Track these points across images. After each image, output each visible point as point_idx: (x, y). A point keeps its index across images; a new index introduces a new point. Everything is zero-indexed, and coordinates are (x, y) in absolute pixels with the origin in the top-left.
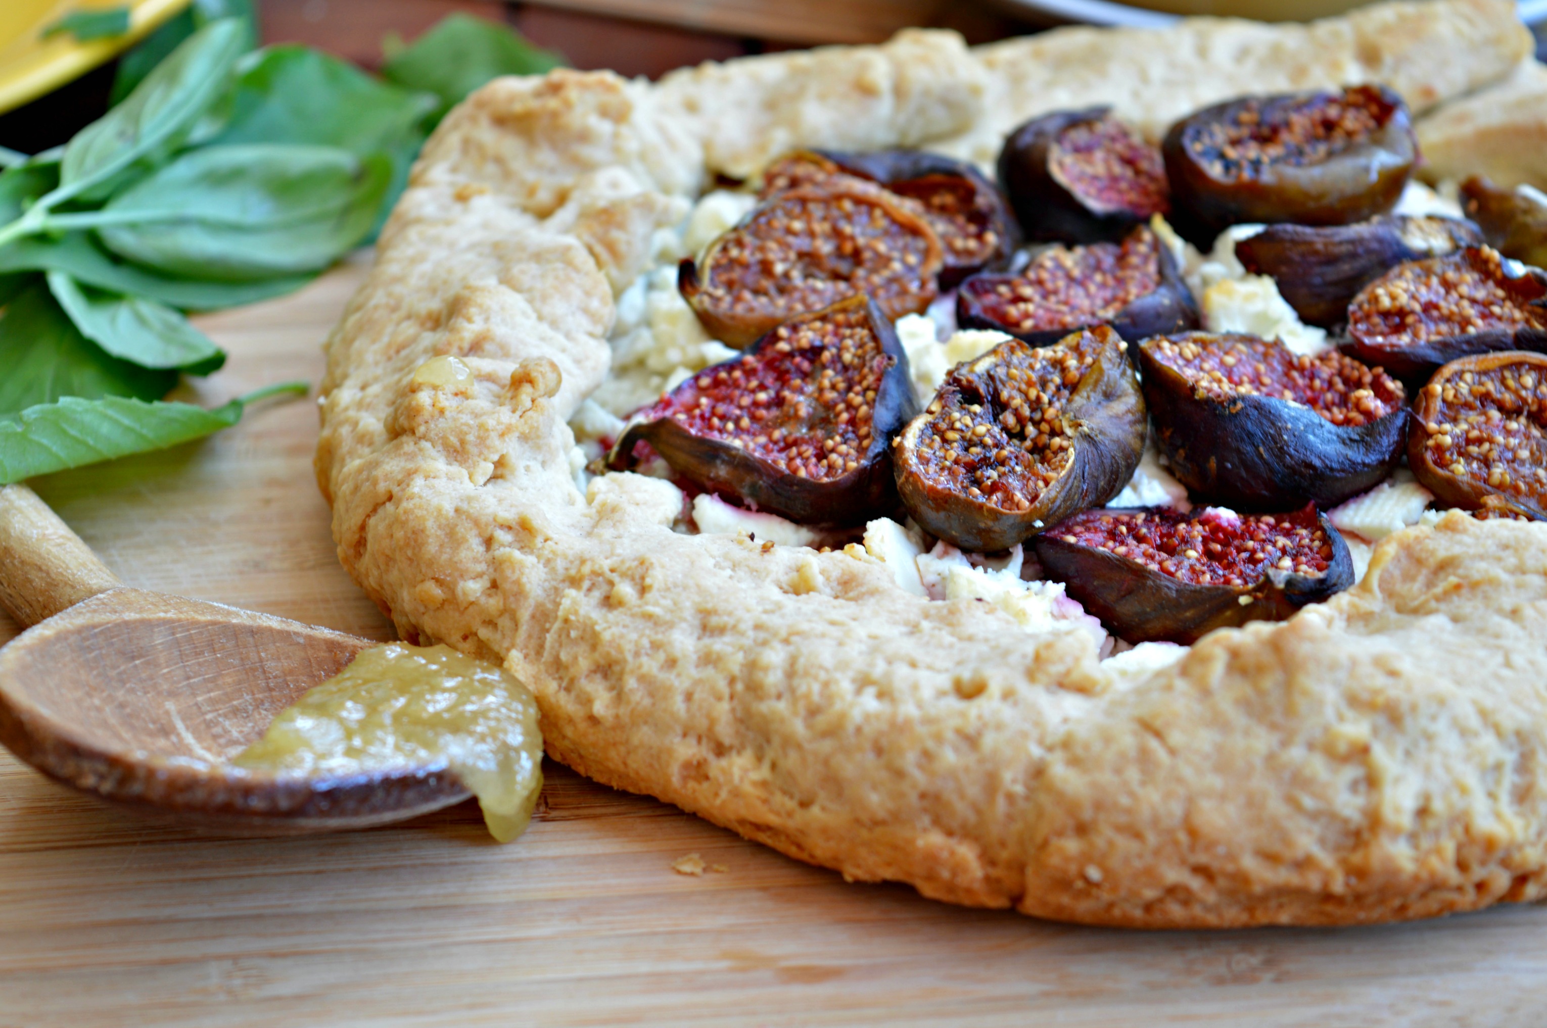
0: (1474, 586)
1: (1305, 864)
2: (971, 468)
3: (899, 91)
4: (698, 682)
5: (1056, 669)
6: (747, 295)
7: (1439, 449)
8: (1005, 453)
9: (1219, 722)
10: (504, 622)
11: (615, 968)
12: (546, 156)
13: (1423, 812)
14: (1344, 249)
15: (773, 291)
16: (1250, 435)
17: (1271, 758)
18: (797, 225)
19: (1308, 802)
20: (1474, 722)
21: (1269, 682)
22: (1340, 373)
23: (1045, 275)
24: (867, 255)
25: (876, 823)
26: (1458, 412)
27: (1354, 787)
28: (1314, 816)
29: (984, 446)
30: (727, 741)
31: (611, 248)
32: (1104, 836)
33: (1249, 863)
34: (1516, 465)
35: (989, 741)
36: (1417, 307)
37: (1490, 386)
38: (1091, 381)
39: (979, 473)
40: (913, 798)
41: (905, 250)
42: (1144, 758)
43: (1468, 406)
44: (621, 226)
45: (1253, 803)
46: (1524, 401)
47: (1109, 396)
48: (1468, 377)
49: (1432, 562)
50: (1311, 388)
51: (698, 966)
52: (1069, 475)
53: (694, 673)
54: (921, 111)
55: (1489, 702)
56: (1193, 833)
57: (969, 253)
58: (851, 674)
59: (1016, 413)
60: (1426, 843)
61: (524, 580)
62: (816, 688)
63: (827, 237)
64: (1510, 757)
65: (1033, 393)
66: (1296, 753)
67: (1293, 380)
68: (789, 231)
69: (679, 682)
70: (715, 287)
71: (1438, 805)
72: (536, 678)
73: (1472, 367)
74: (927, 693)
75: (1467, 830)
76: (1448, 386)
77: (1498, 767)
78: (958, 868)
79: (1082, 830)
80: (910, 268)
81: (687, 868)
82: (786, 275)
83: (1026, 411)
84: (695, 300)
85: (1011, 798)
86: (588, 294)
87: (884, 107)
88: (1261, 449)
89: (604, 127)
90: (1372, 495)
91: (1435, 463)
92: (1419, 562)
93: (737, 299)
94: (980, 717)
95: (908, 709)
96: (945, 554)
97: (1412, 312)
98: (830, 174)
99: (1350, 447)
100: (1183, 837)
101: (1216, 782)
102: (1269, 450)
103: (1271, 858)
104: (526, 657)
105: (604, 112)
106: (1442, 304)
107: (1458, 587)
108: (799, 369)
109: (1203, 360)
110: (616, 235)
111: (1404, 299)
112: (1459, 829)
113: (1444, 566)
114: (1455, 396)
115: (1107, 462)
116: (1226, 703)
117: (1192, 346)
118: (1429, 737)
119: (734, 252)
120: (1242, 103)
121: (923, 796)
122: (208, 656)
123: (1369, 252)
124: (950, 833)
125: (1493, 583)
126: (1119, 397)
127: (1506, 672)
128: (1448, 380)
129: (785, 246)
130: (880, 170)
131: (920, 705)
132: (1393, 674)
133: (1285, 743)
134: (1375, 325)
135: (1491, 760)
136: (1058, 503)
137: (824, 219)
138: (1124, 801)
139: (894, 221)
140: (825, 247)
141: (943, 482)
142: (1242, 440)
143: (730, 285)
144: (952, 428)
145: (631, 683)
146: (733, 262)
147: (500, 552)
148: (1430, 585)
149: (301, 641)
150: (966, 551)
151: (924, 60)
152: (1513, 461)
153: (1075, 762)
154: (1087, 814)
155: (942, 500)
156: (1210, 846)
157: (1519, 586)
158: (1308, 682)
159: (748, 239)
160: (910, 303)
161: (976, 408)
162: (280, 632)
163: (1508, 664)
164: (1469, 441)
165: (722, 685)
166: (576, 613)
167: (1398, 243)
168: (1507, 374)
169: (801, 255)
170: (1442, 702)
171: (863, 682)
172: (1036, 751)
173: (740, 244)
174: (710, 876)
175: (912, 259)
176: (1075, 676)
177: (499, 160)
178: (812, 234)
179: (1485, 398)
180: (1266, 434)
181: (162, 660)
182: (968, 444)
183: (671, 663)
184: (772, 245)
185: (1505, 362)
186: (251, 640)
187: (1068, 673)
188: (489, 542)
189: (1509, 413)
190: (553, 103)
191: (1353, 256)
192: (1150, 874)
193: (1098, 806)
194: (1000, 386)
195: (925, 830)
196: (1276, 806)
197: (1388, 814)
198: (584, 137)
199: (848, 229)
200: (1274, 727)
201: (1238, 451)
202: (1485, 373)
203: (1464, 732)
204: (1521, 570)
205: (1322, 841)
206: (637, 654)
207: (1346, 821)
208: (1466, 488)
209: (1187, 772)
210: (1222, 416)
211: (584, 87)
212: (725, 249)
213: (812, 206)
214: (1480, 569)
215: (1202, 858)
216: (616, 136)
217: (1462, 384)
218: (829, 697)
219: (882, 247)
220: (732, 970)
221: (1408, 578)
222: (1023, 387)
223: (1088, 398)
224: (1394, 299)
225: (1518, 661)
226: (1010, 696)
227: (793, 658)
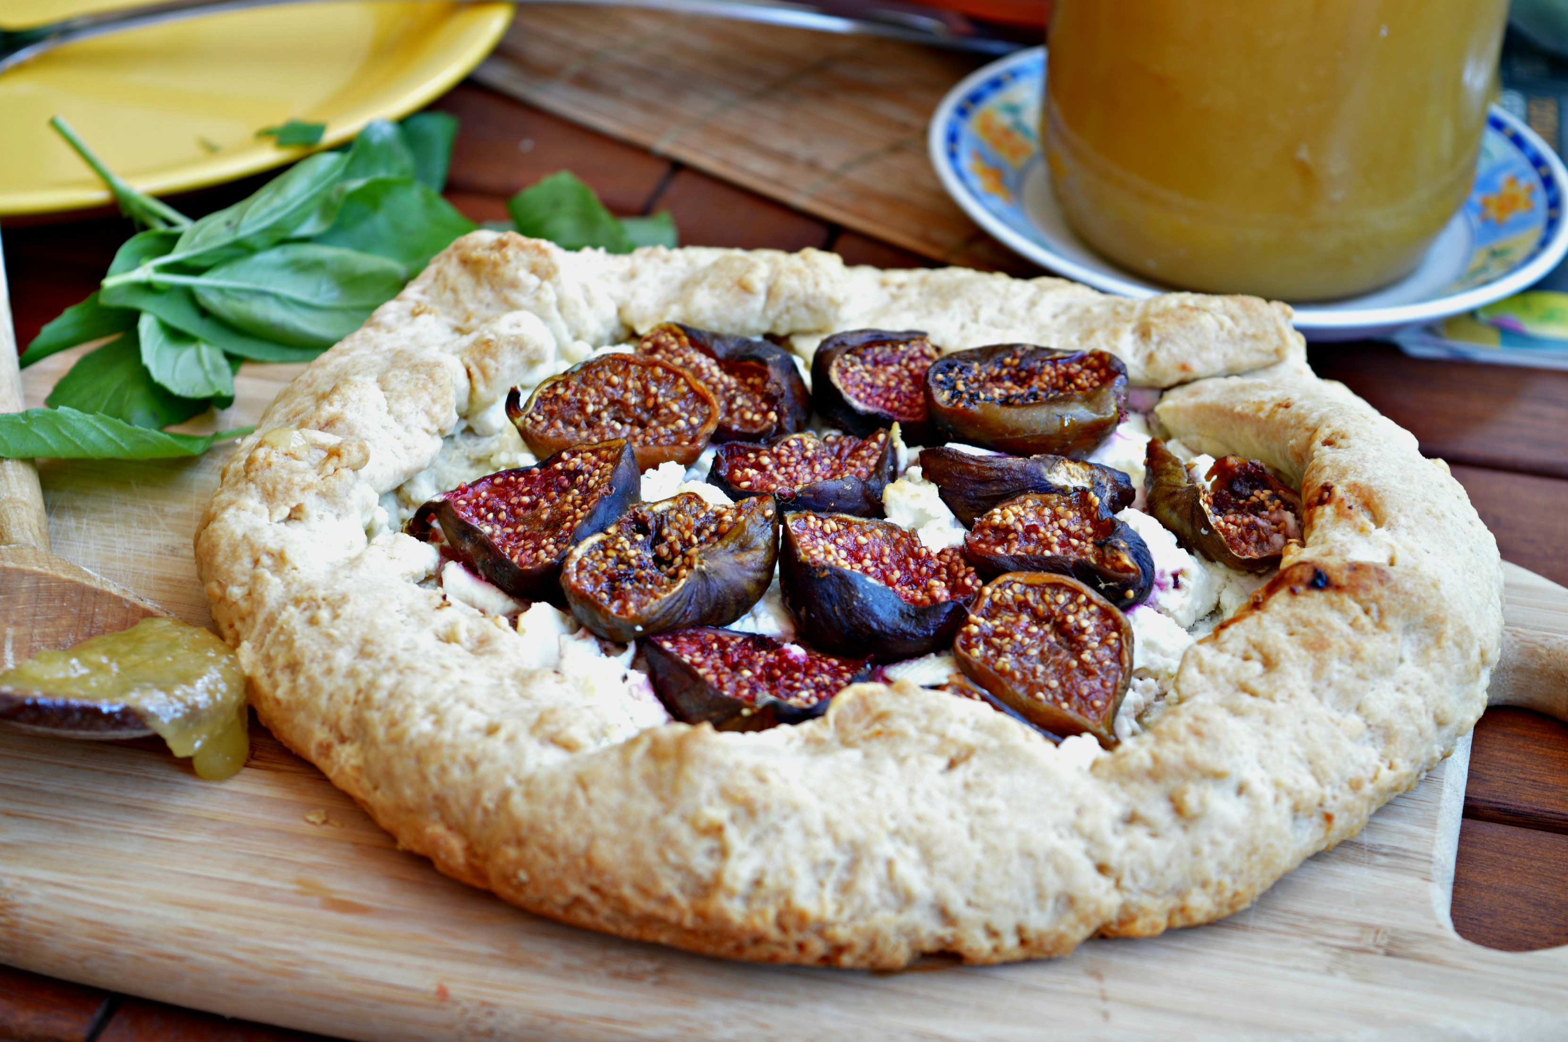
0: (891, 734)
1: (668, 901)
2: (612, 579)
3: (771, 293)
4: (340, 688)
5: (550, 728)
6: (559, 424)
7: (968, 636)
8: (643, 573)
9: (627, 788)
10: (249, 620)
11: (221, 873)
12: (486, 294)
13: (758, 883)
14: (993, 473)
15: (583, 425)
16: (830, 596)
17: (654, 821)
18: (615, 379)
19: (672, 857)
20: (818, 827)
21: (667, 767)
22: (948, 567)
23: (784, 451)
24: (664, 411)
25: (410, 811)
26: (999, 612)
27: (711, 853)
28: (678, 868)
29: (630, 565)
30: (346, 733)
31: (483, 371)
32: (533, 850)
33: (627, 891)
34: (1022, 659)
35: (484, 768)
36: (1020, 528)
37: (1030, 597)
38: (734, 534)
39: (617, 584)
40: (429, 798)
41: (691, 413)
42: (570, 803)
43: (1008, 607)
44: (494, 356)
45: (635, 849)
46: (1053, 612)
47: (744, 547)
48: (1017, 587)
49: (875, 711)
50: (918, 571)
51: (276, 884)
52: (671, 598)
53: (340, 681)
54: (788, 310)
55: (835, 815)
56: (590, 861)
57: (753, 423)
58: (427, 703)
59: (671, 546)
60: (756, 905)
61: (266, 593)
62: (400, 708)
63: (638, 393)
64: (841, 859)
65: (687, 534)
66: (672, 821)
67: (908, 564)
68: (609, 383)
69: (328, 685)
70: (539, 414)
71: (769, 881)
72: (254, 665)
73: (1021, 580)
74: (464, 727)
75: (788, 903)
76: (998, 590)
77: (830, 864)
78: (450, 853)
79: (520, 843)
80: (692, 427)
81: (311, 818)
82: (597, 414)
83: (678, 546)
84: (519, 421)
85: (486, 811)
86: (434, 401)
87: (758, 302)
88: (836, 608)
89: (533, 281)
90: (922, 659)
91: (963, 646)
92: (867, 710)
93: (552, 425)
94: (484, 751)
95: (447, 736)
96: (584, 637)
97: (1015, 531)
98: (681, 346)
99: (906, 622)
100: (582, 863)
101: (612, 828)
102: (842, 609)
103: (645, 892)
104: (254, 647)
105: (534, 271)
106: (1042, 529)
107: (879, 733)
108: (560, 484)
109: (840, 536)
110: (489, 361)
111: (1011, 520)
112: (781, 901)
113: (882, 717)
114: (1000, 599)
115: (713, 594)
116: (635, 775)
117: (833, 524)
118: (778, 831)
119: (560, 391)
120: (1010, 349)
121: (436, 797)
122: (57, 603)
123: (1014, 480)
124: (450, 828)
125: (903, 735)
126: (751, 549)
127: (865, 800)
128: (1000, 586)
129: (600, 392)
130: (721, 352)
131: (455, 734)
132: (762, 780)
133: (666, 812)
134: (986, 536)
135: (821, 857)
136: (657, 616)
137: (639, 378)
138: (548, 828)
139: (691, 390)
140: (633, 400)
141: (587, 585)
142: (824, 599)
143: (551, 415)
144: (614, 549)
145: (301, 680)
146: (557, 396)
147: (260, 570)
148: (867, 727)
149: (127, 606)
150: (600, 639)
151: (798, 273)
152: (1021, 655)
153: (528, 795)
154: (524, 832)
155: (583, 597)
156: (601, 873)
157: (921, 742)
158: (692, 772)
159: (574, 383)
160: (679, 453)
161: (640, 537)
162: (116, 597)
163: (870, 794)
164: (996, 634)
165: (351, 693)
166: (288, 623)
167: (1041, 478)
168: (1048, 590)
169: (612, 402)
170: (796, 808)
171: (433, 710)
172: (510, 782)
173: (567, 386)
174: (326, 827)
175: (695, 421)
176: (563, 737)
177: (454, 291)
178: (626, 389)
179: (1023, 606)
180: (841, 598)
181: (21, 599)
182: (621, 561)
183: (329, 671)
184: (592, 391)
185: (1048, 581)
186: (93, 598)
187: (558, 733)
188: (256, 562)
189: (1038, 619)
190: (495, 256)
191: (1002, 480)
192: (559, 884)
193: (533, 828)
194: (666, 524)
195: (435, 822)
196: (650, 856)
197: (727, 879)
198: (514, 285)
199: (653, 389)
200: (662, 799)
201: (820, 605)
202: (1031, 586)
203: (808, 833)
204: (927, 730)
205: (682, 889)
206: (312, 661)
207: (699, 877)
208: (975, 667)
209: (595, 817)
210: (813, 577)
211: (523, 248)
212: (554, 387)
213: (632, 367)
214: (900, 723)
215: (594, 881)
216: (539, 288)
217: (1008, 591)
218: (405, 715)
219: (675, 408)
220: (296, 892)
221: (857, 720)
222: (683, 528)
223: (727, 546)
224: (1004, 519)
225: (879, 793)
226: (511, 740)
227: (398, 684)
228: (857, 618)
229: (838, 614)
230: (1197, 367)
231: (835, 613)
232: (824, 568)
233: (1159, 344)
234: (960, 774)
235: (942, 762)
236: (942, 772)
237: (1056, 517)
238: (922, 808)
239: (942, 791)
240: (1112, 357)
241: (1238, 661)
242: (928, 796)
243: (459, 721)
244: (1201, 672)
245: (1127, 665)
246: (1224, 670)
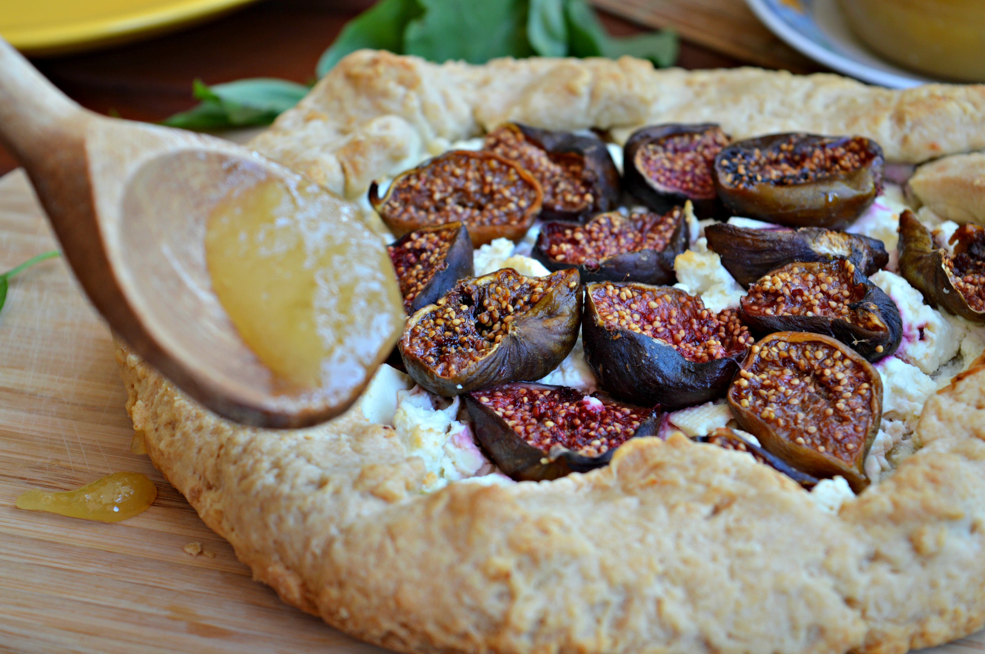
0: (664, 483)
1: (465, 636)
2: (440, 344)
3: (593, 95)
4: (207, 443)
5: (370, 483)
6: (412, 209)
7: (739, 388)
8: (466, 339)
9: (429, 539)
10: (144, 382)
12: (364, 102)
13: (541, 622)
14: (766, 245)
15: (432, 209)
16: (622, 355)
17: (451, 568)
18: (458, 171)
19: (467, 599)
20: (594, 571)
21: (462, 521)
22: (726, 326)
23: (595, 228)
24: (498, 196)
25: (257, 552)
26: (766, 367)
27: (500, 596)
28: (472, 609)
29: (455, 332)
30: (211, 482)
31: (355, 166)
32: (351, 592)
33: (431, 628)
34: (785, 408)
35: (313, 518)
36: (787, 292)
37: (793, 354)
38: (543, 303)
39: (444, 348)
40: (270, 543)
41: (521, 197)
42: (380, 551)
43: (774, 363)
44: (362, 154)
45: (436, 592)
46: (812, 366)
47: (551, 314)
48: (781, 345)
49: (652, 462)
50: (700, 330)
51: (153, 611)
53: (208, 438)
54: (607, 108)
55: (610, 561)
56: (398, 603)
57: (573, 204)
58: (273, 459)
59: (491, 315)
60: (541, 641)
62: (251, 462)
63: (477, 182)
64: (615, 599)
65: (504, 304)
66: (466, 569)
67: (692, 324)
68: (453, 174)
69: (197, 440)
70: (396, 201)
71: (552, 621)
72: (146, 420)
73: (785, 339)
74: (300, 481)
75: (568, 639)
76: (765, 348)
77: (605, 604)
78: (288, 588)
79: (341, 585)
80: (521, 209)
81: (188, 550)
82: (443, 201)
83: (497, 314)
84: (379, 207)
85: (314, 555)
87: (583, 103)
88: (627, 365)
89: (400, 90)
90: (702, 407)
91: (735, 397)
92: (645, 460)
93: (406, 210)
94: (313, 503)
95: (285, 489)
97: (783, 295)
98: (518, 141)
99: (686, 376)
100: (392, 604)
101: (416, 574)
102: (632, 366)
103: (446, 629)
104: (146, 406)
105: (401, 82)
106: (806, 293)
107: (654, 482)
108: (408, 261)
109: (634, 302)
110: (359, 159)
111: (779, 285)
112: (562, 638)
113: (657, 467)
114: (767, 355)
115: (523, 356)
116: (435, 529)
117: (628, 292)
118: (559, 576)
119: (413, 182)
120: (786, 137)
121: (275, 542)
123: (783, 249)
124: (288, 568)
125: (674, 485)
126: (558, 316)
127: (637, 546)
128: (767, 345)
129: (446, 183)
130: (549, 144)
131: (293, 487)
132: (545, 531)
133: (462, 560)
134: (758, 299)
135: (597, 598)
136: (474, 376)
137: (478, 170)
138: (362, 573)
139: (521, 178)
140: (473, 187)
141: (418, 350)
142: (617, 358)
143: (406, 202)
144: (442, 318)
145: (178, 435)
146: (411, 187)
148: (644, 477)
151: (615, 78)
152: (784, 404)
153: (347, 544)
154: (343, 576)
155: (414, 360)
156: (407, 612)
157: (689, 491)
158: (483, 526)
159: (424, 175)
160: (509, 231)
161: (465, 308)
163: (642, 540)
164: (763, 387)
165: (215, 447)
167: (807, 248)
168: (809, 347)
169: (456, 190)
170: (575, 556)
171: (276, 465)
172: (333, 531)
173: (418, 177)
174: (201, 558)
175: (523, 203)
176: (381, 490)
177: (340, 100)
178: (467, 179)
179: (787, 361)
180: (632, 357)
182: (448, 328)
184: (439, 182)
185: (809, 339)
187: (377, 486)
189: (800, 372)
190: (369, 71)
191: (773, 250)
192: (373, 621)
193: (350, 573)
194: (487, 297)
195: (276, 563)
196: (448, 598)
197: (514, 619)
198: (385, 94)
199: (489, 178)
200: (458, 549)
201: (614, 363)
202: (794, 344)
203: (586, 578)
204: (694, 480)
205: (477, 627)
206: (187, 419)
207: (490, 618)
208: (745, 416)
209: (402, 565)
210: (608, 340)
212: (408, 179)
213: (472, 161)
214: (673, 474)
215: (402, 619)
216: (406, 97)
217: (774, 349)
218: (254, 469)
219: (507, 193)
220: (168, 618)
221: (636, 469)
222: (501, 299)
223: (537, 313)
224: (774, 285)
225: (650, 539)
226: (337, 493)
227: (251, 441)
228: (645, 374)
229: (629, 370)
230: (944, 146)
231: (626, 369)
232: (617, 332)
233: (912, 129)
234: (722, 520)
235: (706, 509)
236: (707, 518)
237: (818, 282)
238: (688, 552)
239: (705, 536)
240: (870, 142)
241: (973, 409)
242: (694, 541)
243: (296, 476)
244: (940, 419)
245: (876, 411)
246: (959, 418)
